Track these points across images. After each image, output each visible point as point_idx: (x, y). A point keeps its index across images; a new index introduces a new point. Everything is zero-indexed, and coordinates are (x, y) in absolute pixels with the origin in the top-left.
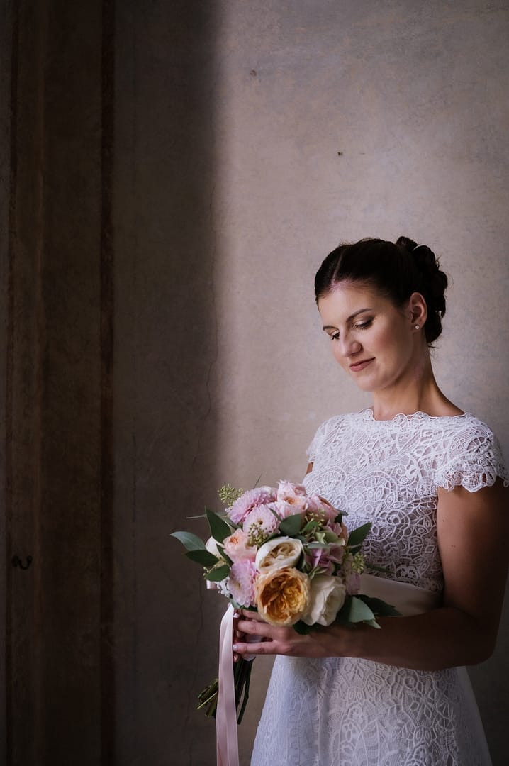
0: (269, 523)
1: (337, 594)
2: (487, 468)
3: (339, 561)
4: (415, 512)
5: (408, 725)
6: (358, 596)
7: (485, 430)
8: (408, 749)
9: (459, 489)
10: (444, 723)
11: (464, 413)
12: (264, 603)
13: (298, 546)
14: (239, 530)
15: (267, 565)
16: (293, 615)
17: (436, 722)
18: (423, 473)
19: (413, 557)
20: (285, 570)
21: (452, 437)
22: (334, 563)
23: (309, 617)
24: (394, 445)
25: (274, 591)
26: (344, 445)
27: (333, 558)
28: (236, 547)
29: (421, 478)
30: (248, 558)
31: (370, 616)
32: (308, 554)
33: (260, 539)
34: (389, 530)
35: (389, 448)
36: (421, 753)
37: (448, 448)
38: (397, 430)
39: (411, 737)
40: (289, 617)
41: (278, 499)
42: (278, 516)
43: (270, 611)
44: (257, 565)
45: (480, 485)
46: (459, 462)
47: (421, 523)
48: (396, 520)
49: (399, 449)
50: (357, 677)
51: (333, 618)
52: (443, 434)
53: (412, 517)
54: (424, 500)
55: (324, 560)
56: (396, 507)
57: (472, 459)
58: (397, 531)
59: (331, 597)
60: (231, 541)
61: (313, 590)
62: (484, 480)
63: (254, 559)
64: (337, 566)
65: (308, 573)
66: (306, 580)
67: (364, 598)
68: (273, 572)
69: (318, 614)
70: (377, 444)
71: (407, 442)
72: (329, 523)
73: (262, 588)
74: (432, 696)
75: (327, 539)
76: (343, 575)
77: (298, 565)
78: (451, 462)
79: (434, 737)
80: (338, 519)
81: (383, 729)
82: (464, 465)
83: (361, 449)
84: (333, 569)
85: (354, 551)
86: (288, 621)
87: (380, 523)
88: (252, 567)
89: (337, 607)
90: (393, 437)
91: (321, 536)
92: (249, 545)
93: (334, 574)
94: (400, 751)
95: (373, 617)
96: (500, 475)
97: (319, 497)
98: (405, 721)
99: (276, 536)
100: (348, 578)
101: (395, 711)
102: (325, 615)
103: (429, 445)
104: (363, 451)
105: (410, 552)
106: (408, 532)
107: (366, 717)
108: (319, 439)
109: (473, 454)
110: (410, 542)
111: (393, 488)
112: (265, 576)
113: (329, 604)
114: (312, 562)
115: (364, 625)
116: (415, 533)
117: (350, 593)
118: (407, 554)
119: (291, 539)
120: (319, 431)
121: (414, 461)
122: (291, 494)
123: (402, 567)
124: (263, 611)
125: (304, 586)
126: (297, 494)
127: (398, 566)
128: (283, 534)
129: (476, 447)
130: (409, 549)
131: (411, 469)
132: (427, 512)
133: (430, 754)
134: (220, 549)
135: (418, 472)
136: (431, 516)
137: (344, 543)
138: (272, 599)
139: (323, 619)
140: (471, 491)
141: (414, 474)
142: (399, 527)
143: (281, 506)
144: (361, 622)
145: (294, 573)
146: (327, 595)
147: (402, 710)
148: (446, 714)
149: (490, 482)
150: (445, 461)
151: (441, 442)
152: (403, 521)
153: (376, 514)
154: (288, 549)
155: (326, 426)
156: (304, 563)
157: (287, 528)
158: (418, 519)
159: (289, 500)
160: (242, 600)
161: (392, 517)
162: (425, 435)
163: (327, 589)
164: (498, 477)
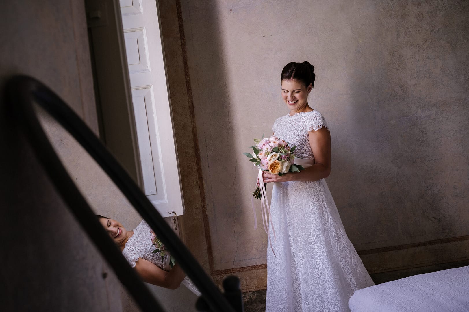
0: (270, 149)
1: (288, 165)
2: (319, 124)
3: (288, 157)
4: (303, 138)
5: (310, 192)
6: (294, 165)
7: (318, 114)
8: (311, 198)
9: (313, 131)
10: (320, 191)
11: (314, 110)
12: (270, 169)
13: (278, 155)
14: (262, 151)
15: (270, 160)
16: (278, 171)
17: (317, 191)
18: (303, 128)
19: (305, 151)
20: (275, 161)
21: (310, 117)
22: (287, 157)
23: (282, 171)
24: (296, 122)
25: (273, 166)
26: (282, 125)
27: (287, 156)
28: (262, 156)
29: (303, 130)
30: (265, 158)
31: (297, 169)
32: (281, 156)
33: (267, 153)
34: (297, 144)
35: (294, 123)
36: (314, 199)
37: (309, 120)
38: (296, 118)
39: (311, 195)
40: (277, 172)
41: (271, 142)
42: (272, 147)
43: (272, 171)
44: (268, 160)
45: (318, 128)
46: (312, 123)
47: (305, 141)
48: (298, 141)
49: (297, 123)
50: (295, 184)
51: (288, 171)
52: (307, 117)
53: (302, 140)
54: (305, 135)
55: (285, 157)
56: (297, 137)
57: (315, 122)
58: (299, 144)
59: (287, 166)
60: (260, 154)
61: (282, 165)
62: (319, 127)
63: (267, 159)
64: (288, 158)
65: (281, 161)
66: (281, 163)
67: (295, 165)
68: (272, 162)
69: (284, 171)
70: (291, 123)
71: (299, 121)
72: (285, 147)
73: (270, 166)
74: (316, 185)
75: (285, 152)
76: (290, 160)
77: (278, 159)
78: (310, 124)
79: (317, 195)
80: (287, 146)
81: (303, 195)
82: (313, 124)
83: (287, 125)
84: (287, 159)
85: (292, 153)
86: (277, 173)
87: (294, 143)
88: (266, 161)
89: (289, 168)
90: (295, 120)
91: (283, 151)
92: (265, 155)
93: (288, 160)
94: (309, 199)
95: (298, 170)
96: (323, 125)
97: (282, 140)
98: (309, 191)
99: (272, 152)
100: (291, 161)
101: (306, 189)
102: (286, 171)
103: (304, 120)
104: (288, 125)
105: (304, 150)
106: (302, 144)
107: (299, 193)
108: (275, 125)
109: (315, 121)
110: (303, 147)
111: (296, 133)
112: (270, 163)
113: (287, 168)
114: (282, 158)
115: (296, 172)
116: (304, 144)
117: (292, 164)
118: (303, 150)
119: (276, 153)
120: (275, 123)
121: (301, 125)
122: (275, 140)
123: (302, 154)
124: (270, 171)
125: (280, 164)
126: (276, 140)
127: (301, 154)
128: (274, 152)
129: (316, 119)
130: (303, 149)
131: (300, 128)
132: (307, 138)
133: (317, 199)
134: (257, 157)
135: (302, 128)
136: (308, 139)
137: (289, 152)
138: (272, 168)
139: (285, 172)
140: (316, 130)
141: (301, 129)
142: (299, 143)
143: (272, 144)
144: (295, 171)
145: (278, 161)
146: (286, 166)
147: (308, 189)
148: (320, 189)
149: (321, 127)
150: (308, 124)
151: (307, 119)
152: (300, 141)
153: (293, 140)
154: (275, 155)
155: (277, 121)
156: (280, 159)
157: (274, 150)
158: (305, 140)
159: (274, 142)
160: (264, 169)
161: (297, 141)
162: (303, 118)
163: (286, 164)
164: (323, 126)
